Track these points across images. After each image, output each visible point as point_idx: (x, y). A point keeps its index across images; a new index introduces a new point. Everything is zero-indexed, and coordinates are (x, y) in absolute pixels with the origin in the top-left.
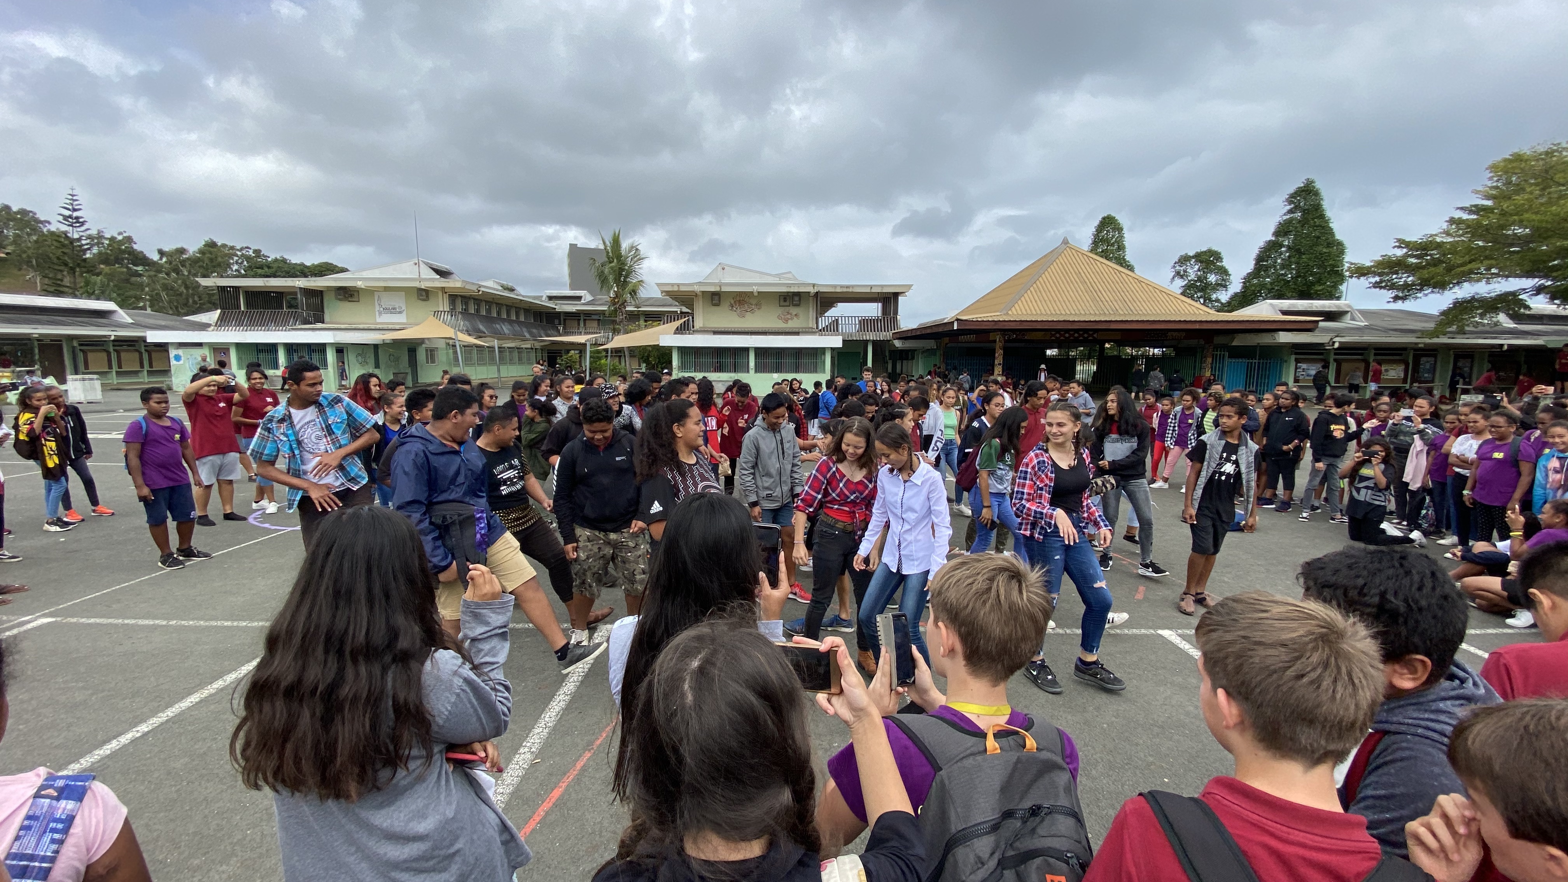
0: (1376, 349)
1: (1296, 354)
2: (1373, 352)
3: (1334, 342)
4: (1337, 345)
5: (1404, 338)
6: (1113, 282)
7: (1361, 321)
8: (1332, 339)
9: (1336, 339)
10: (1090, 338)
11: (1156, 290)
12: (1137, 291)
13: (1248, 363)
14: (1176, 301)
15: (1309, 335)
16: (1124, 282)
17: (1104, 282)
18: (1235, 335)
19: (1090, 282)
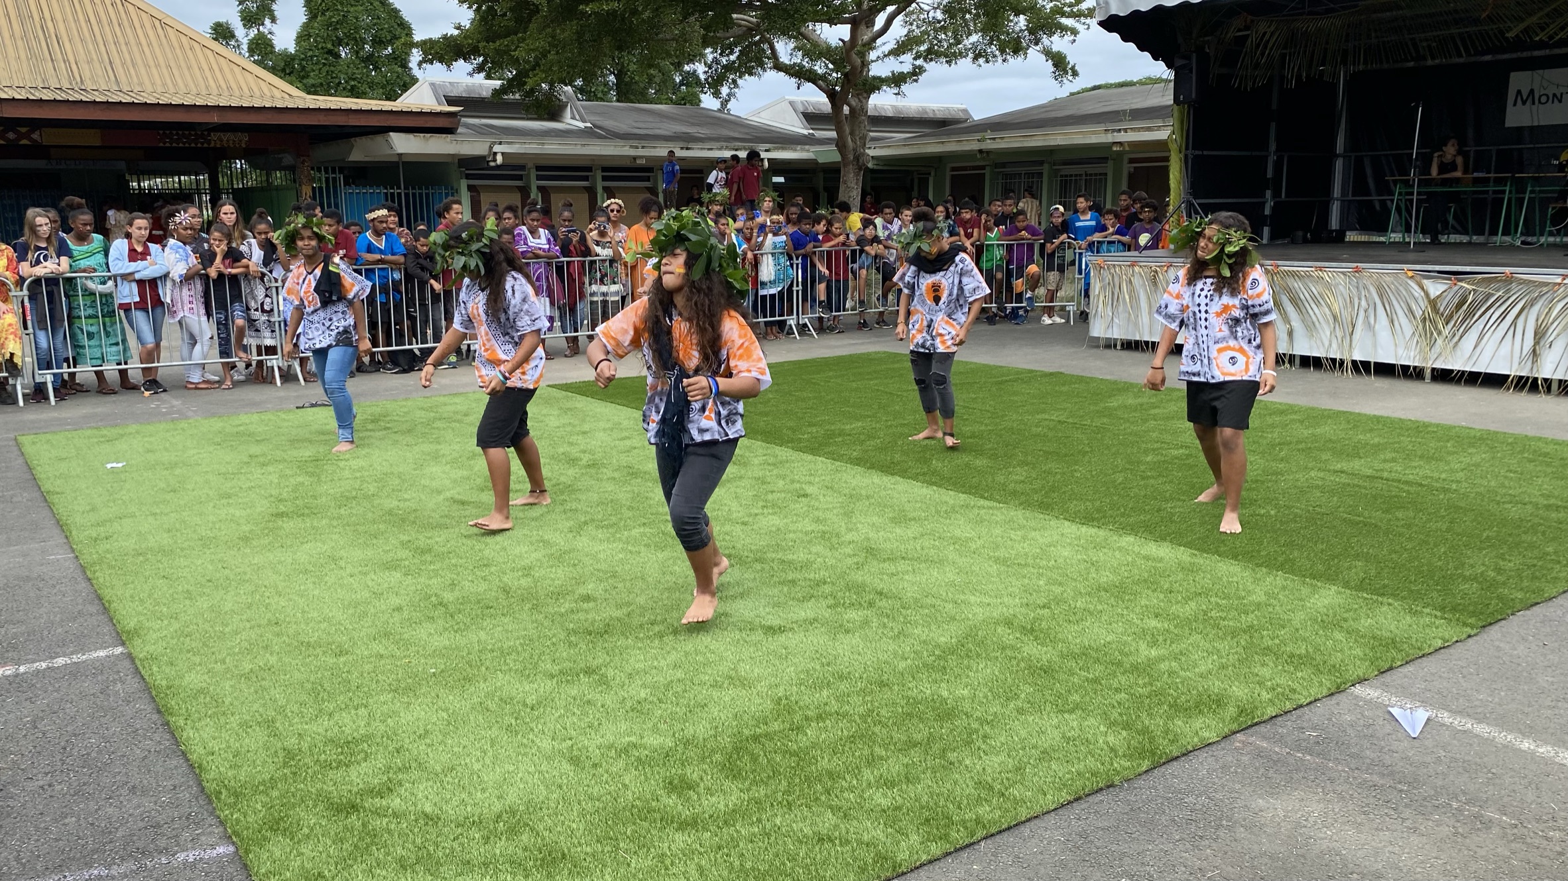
0: (604, 169)
1: (468, 177)
2: (599, 175)
3: (495, 154)
4: (499, 159)
5: (612, 148)
6: (99, 22)
7: (584, 121)
8: (491, 148)
9: (496, 148)
10: (24, 142)
11: (196, 45)
12: (150, 44)
13: (386, 194)
14: (232, 70)
15: (448, 140)
16: (126, 23)
17: (76, 21)
18: (353, 139)
19: (42, 18)
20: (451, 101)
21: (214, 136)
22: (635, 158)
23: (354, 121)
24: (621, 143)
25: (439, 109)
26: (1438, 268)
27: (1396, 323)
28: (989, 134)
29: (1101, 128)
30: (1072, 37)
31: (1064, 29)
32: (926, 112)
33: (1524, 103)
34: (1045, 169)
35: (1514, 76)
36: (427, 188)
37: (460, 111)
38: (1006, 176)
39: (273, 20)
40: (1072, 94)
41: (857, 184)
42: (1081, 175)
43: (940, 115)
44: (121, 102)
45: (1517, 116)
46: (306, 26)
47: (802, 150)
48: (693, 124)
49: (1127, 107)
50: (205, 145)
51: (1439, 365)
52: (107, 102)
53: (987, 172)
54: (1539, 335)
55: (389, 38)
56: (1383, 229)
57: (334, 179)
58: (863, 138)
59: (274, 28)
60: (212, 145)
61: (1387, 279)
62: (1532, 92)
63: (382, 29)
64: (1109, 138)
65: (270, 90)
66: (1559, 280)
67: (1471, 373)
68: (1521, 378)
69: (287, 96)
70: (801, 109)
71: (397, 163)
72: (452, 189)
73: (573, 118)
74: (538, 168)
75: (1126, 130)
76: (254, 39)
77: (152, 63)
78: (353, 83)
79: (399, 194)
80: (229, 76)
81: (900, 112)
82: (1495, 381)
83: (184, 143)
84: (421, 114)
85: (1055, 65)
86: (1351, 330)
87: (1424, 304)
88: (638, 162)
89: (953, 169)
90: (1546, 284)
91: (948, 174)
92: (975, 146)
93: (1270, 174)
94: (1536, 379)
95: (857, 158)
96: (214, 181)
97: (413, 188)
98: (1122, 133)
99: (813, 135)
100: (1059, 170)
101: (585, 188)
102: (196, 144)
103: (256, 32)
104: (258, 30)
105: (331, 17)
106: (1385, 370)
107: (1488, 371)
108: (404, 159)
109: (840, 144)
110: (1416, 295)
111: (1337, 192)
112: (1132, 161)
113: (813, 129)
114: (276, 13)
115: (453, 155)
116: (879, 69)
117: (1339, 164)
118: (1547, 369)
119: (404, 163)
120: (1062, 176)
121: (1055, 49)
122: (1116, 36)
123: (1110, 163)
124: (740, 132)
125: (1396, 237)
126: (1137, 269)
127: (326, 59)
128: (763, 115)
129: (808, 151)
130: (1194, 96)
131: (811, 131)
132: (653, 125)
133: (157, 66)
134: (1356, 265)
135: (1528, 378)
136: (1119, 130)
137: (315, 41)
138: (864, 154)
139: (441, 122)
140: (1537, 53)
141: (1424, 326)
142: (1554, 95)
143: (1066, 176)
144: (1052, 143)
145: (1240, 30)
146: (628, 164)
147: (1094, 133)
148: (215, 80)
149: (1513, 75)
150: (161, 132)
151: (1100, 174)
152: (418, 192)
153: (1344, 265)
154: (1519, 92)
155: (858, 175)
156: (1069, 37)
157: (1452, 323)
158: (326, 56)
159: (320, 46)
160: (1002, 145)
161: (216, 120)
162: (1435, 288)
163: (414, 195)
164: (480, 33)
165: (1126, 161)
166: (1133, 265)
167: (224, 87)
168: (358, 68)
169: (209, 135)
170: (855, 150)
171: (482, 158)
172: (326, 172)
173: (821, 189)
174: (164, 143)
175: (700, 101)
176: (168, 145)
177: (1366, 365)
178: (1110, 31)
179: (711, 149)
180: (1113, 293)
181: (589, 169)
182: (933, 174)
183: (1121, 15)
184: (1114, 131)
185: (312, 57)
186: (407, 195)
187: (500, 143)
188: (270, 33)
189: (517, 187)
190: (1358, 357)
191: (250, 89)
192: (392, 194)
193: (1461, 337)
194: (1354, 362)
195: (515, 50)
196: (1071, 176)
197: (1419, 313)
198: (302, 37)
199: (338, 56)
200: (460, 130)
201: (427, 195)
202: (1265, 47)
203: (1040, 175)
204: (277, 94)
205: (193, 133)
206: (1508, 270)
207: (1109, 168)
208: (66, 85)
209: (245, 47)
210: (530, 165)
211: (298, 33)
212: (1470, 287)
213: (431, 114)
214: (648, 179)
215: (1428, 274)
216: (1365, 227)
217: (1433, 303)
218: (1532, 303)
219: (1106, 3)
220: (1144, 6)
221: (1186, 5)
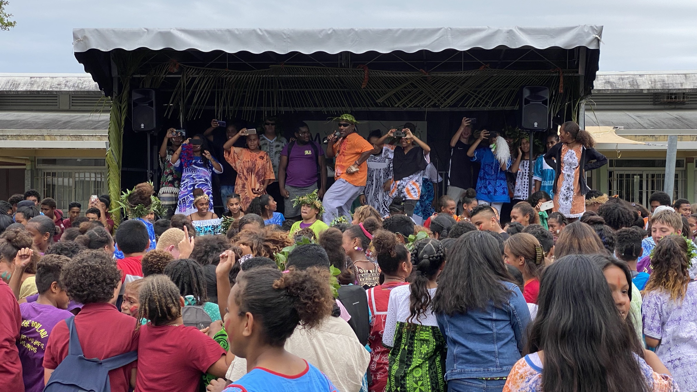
183: (103, 50)
219: (85, 38)
220: (130, 46)
221: (168, 53)
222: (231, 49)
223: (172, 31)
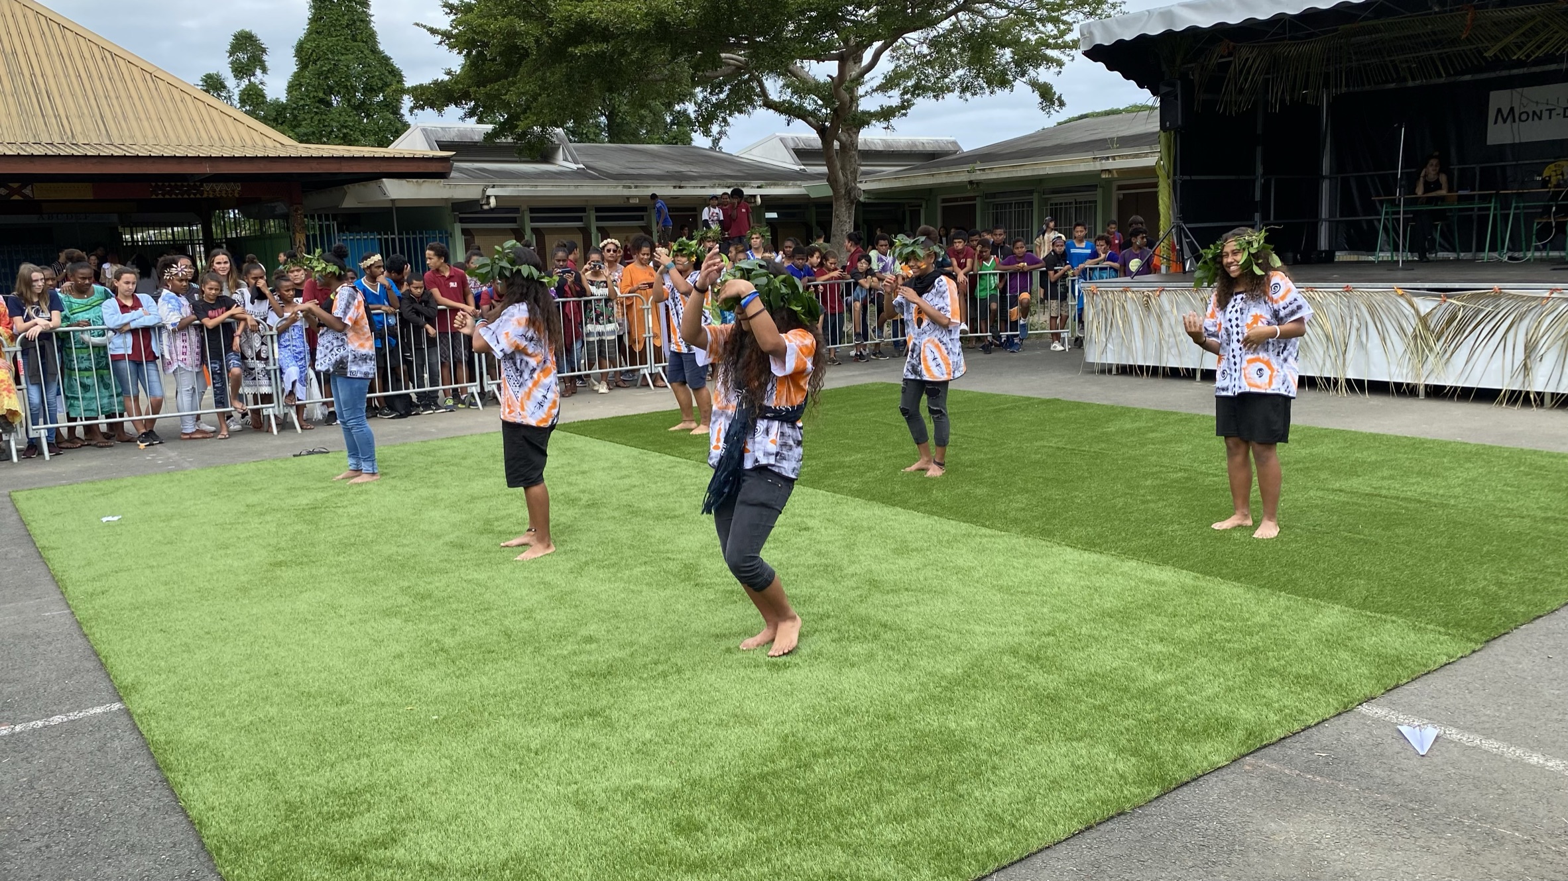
0: (598, 210)
1: (462, 221)
2: (593, 215)
3: (488, 197)
4: (493, 202)
5: (605, 188)
6: (90, 77)
7: (576, 162)
8: (484, 191)
9: (490, 192)
10: (16, 197)
11: (186, 96)
12: (141, 98)
13: (380, 240)
14: (223, 121)
15: (441, 184)
16: (116, 76)
17: (67, 76)
18: (345, 187)
19: (33, 74)
20: (443, 146)
21: (207, 187)
22: (628, 198)
23: (346, 169)
24: (613, 183)
25: (431, 154)
26: (1427, 285)
27: (1388, 341)
28: (979, 166)
29: (1090, 156)
30: (1058, 69)
31: (1050, 60)
32: (916, 145)
33: (1505, 121)
34: (1035, 198)
35: (1494, 95)
36: (421, 233)
37: (452, 156)
38: (997, 206)
39: (264, 70)
40: (1059, 124)
41: (849, 217)
42: (1071, 203)
43: (929, 148)
44: (112, 156)
45: (1498, 134)
46: (297, 76)
47: (794, 185)
48: (686, 163)
49: (1114, 135)
50: (198, 196)
51: (1433, 381)
52: (99, 156)
53: (978, 202)
54: (1530, 348)
55: (380, 85)
56: (1371, 249)
57: (328, 226)
58: (855, 172)
59: (266, 79)
60: (205, 196)
61: (1378, 297)
62: (1512, 109)
63: (373, 77)
64: (1098, 166)
65: (262, 140)
66: (1547, 294)
67: (1463, 389)
68: (1513, 392)
69: (279, 145)
70: (792, 145)
71: (391, 208)
72: (446, 232)
73: (566, 160)
74: (532, 210)
75: (1114, 158)
76: (245, 89)
77: (143, 116)
78: (345, 131)
79: (393, 240)
80: (221, 127)
81: (889, 146)
82: (1486, 396)
83: (177, 195)
84: (413, 159)
85: (1042, 96)
86: (1344, 349)
87: (1414, 321)
88: (632, 201)
89: (944, 201)
90: (1536, 298)
91: (940, 205)
92: (964, 177)
93: (1258, 197)
94: (1528, 393)
95: (848, 192)
96: (207, 231)
97: (407, 233)
98: (1111, 160)
99: (804, 170)
100: (1049, 199)
101: (579, 228)
102: (189, 195)
103: (247, 82)
104: (249, 80)
105: (322, 66)
106: (1378, 388)
107: (1481, 386)
108: (398, 205)
109: (832, 179)
110: (1407, 312)
111: (1324, 213)
112: (1120, 188)
113: (804, 165)
114: (266, 63)
115: (446, 200)
116: (868, 104)
117: (1325, 185)
118: (1539, 382)
119: (397, 208)
120: (1051, 205)
121: (1041, 80)
122: (1101, 65)
123: (1100, 191)
124: (732, 170)
125: (1385, 256)
126: (1129, 294)
127: (317, 108)
128: (753, 152)
129: (800, 186)
130: (1180, 122)
131: (803, 167)
132: (647, 165)
133: (149, 119)
134: (1345, 285)
135: (1520, 392)
136: (1108, 158)
137: (307, 90)
138: (855, 188)
139: (433, 168)
140: (1515, 72)
141: (1416, 344)
142: (1534, 113)
143: (1056, 204)
144: (1042, 173)
145: (1222, 57)
146: (620, 203)
147: (1083, 161)
148: (207, 131)
149: (1492, 94)
150: (153, 184)
151: (1090, 202)
152: (411, 236)
153: (1335, 285)
154: (1499, 111)
155: (850, 209)
156: (1054, 69)
157: (1443, 339)
158: (317, 104)
159: (311, 96)
160: (992, 176)
161: (208, 170)
162: (1425, 305)
163: (408, 240)
164: (470, 78)
165: (1114, 188)
166: (1126, 291)
167: (216, 138)
168: (350, 116)
169: (202, 186)
170: (846, 184)
171: (475, 202)
172: (320, 219)
173: (814, 224)
174: (157, 195)
175: (691, 140)
176: (160, 197)
177: (1360, 383)
178: (1095, 61)
179: (704, 187)
180: (1106, 319)
181: (583, 210)
182: (924, 206)
183: (1106, 44)
184: (1102, 159)
185: (303, 106)
186: (401, 240)
187: (493, 186)
188: (261, 83)
189: (512, 229)
190: (1351, 375)
191: (242, 139)
192: (387, 240)
193: (1453, 353)
194: (1348, 381)
195: (506, 94)
196: (1061, 204)
197: (1409, 331)
198: (291, 88)
199: (330, 104)
200: (453, 174)
201: (421, 239)
202: (1248, 72)
203: (1031, 204)
204: (269, 143)
205: (185, 184)
206: (1496, 286)
207: (1099, 195)
208: (57, 140)
209: (236, 97)
210: (524, 207)
211: (290, 82)
212: (1460, 304)
213: (424, 159)
214: (641, 218)
215: (1417, 292)
216: (1353, 247)
217: (1424, 320)
218: (1521, 317)
219: (1091, 33)
220: (1129, 36)
221: (1169, 34)
222: (1234, 19)
223: (1172, 9)
